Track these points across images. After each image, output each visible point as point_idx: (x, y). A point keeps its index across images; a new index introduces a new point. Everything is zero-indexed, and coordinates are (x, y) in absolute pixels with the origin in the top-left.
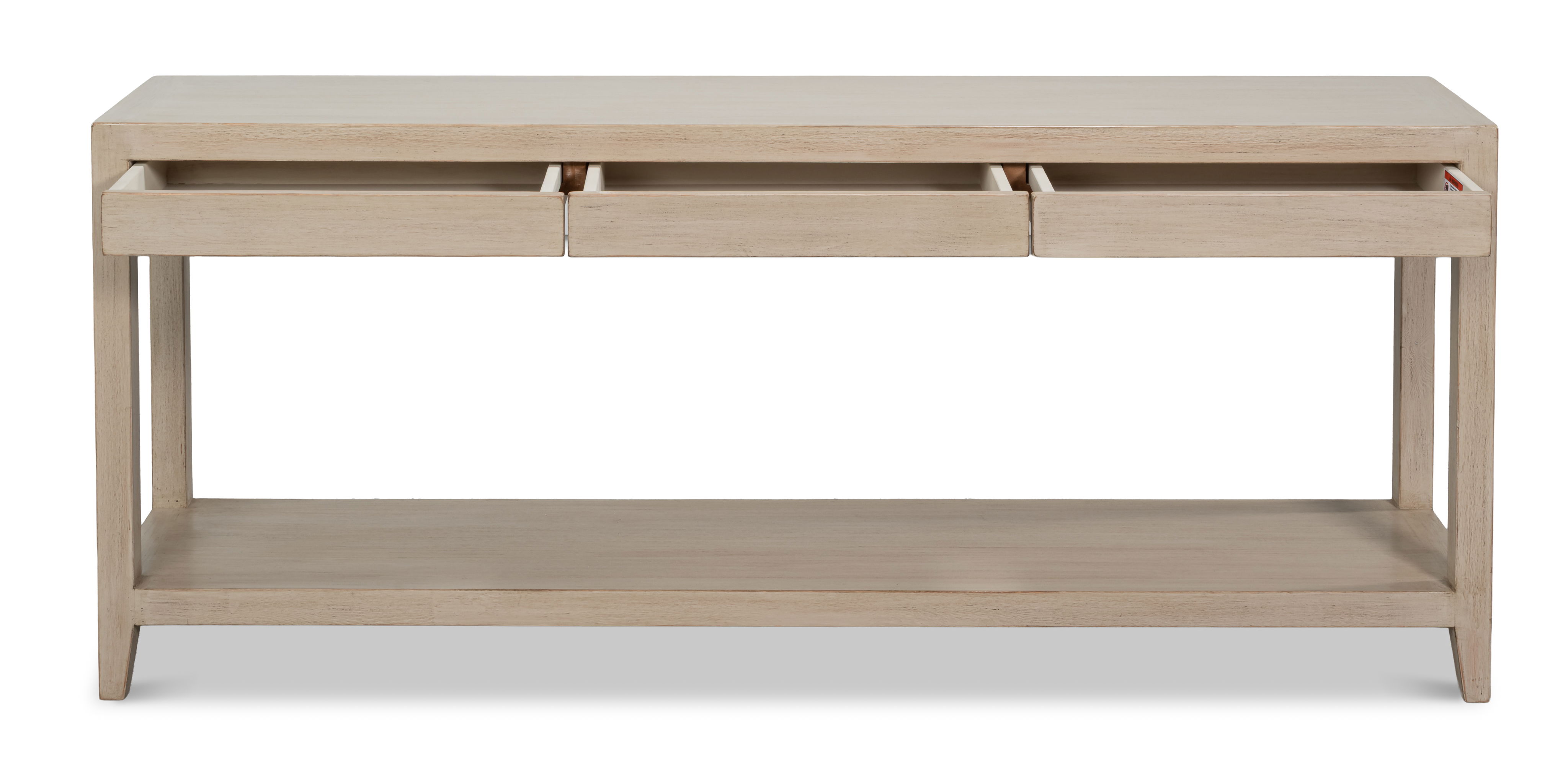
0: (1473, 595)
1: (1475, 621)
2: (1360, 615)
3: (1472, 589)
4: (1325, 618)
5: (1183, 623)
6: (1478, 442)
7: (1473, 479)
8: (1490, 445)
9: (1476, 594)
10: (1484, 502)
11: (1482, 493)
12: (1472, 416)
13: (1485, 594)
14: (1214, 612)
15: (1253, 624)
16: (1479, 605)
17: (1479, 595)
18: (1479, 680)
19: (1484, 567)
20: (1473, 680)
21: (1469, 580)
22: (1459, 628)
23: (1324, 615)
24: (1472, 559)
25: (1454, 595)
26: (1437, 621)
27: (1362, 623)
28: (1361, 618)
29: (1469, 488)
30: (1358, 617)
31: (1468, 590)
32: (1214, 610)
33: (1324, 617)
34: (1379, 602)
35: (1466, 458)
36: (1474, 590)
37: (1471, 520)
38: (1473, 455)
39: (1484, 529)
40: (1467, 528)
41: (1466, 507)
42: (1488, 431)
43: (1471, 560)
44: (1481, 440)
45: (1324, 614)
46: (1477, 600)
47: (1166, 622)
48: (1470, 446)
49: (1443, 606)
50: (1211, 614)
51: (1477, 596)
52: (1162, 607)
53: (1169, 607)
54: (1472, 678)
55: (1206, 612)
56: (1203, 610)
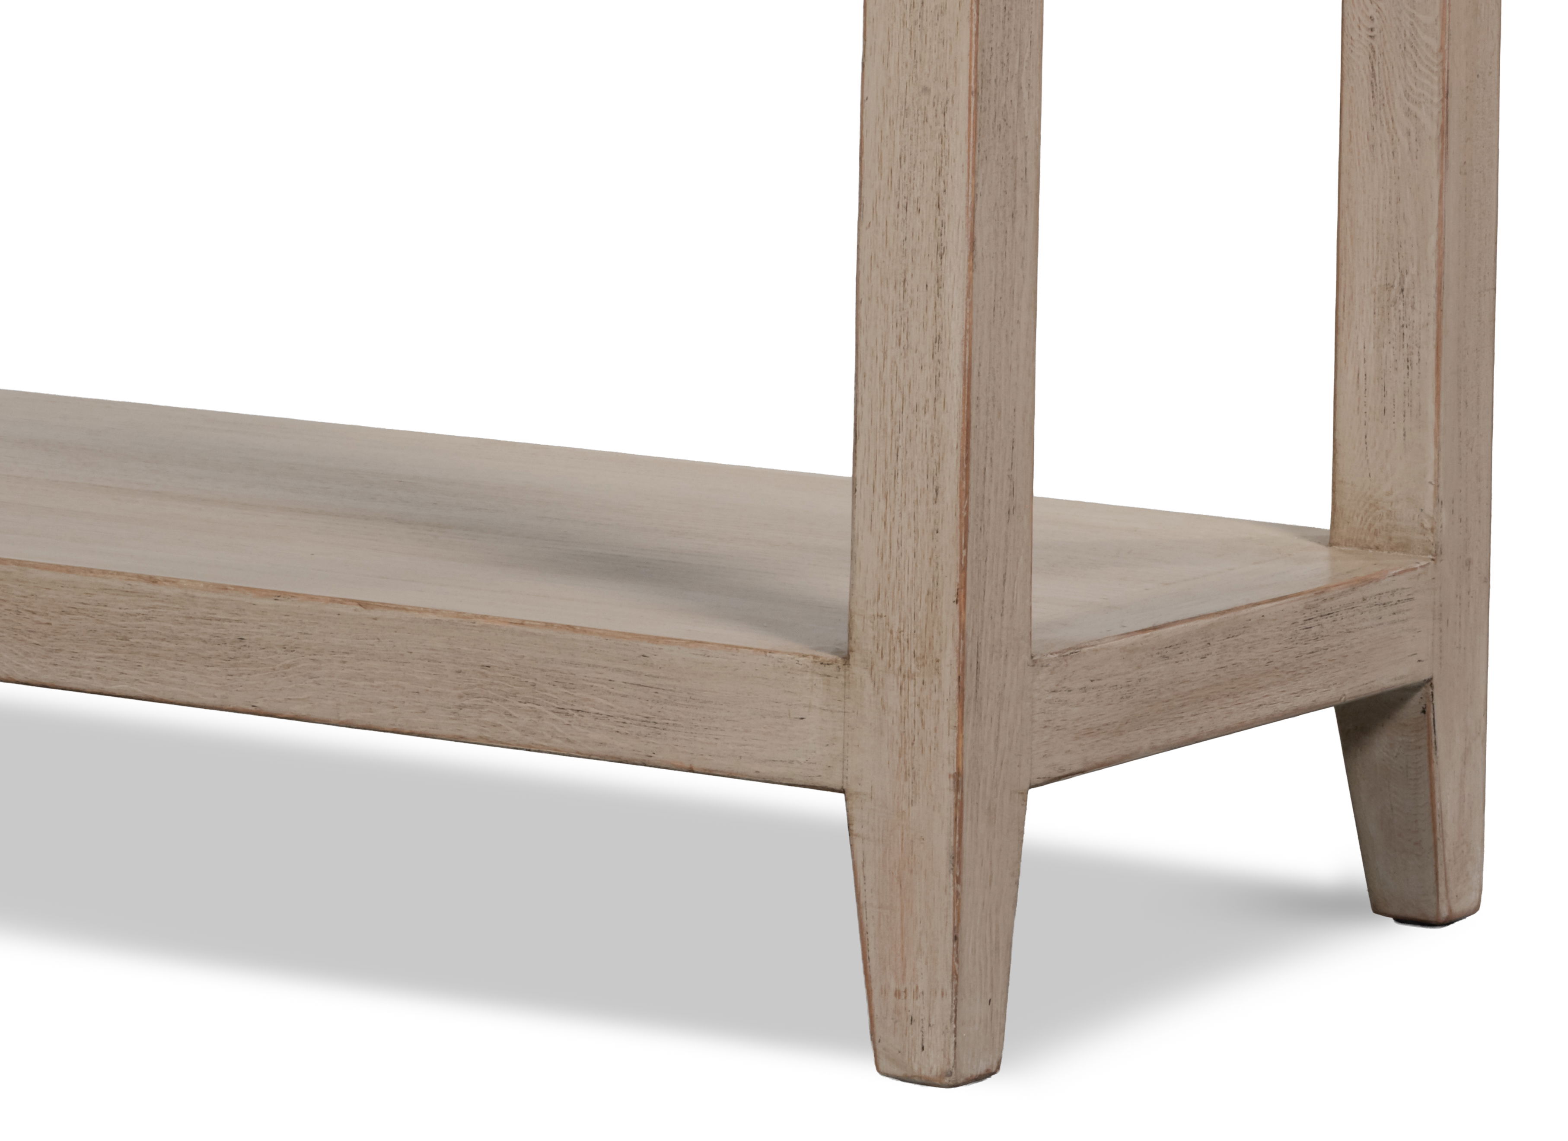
0: (900, 679)
1: (907, 774)
2: (560, 711)
3: (898, 656)
4: (461, 707)
5: (73, 674)
6: (921, 119)
7: (905, 252)
8: (957, 133)
9: (910, 676)
10: (938, 340)
11: (931, 305)
12: (905, 23)
13: (936, 682)
14: (154, 647)
15: (260, 704)
16: (918, 718)
17: (919, 680)
18: (916, 997)
19: (936, 581)
20: (897, 994)
21: (887, 624)
22: (857, 793)
23: (460, 697)
24: (899, 544)
25: (842, 672)
26: (791, 762)
27: (568, 740)
28: (566, 720)
29: (891, 286)
30: (555, 716)
31: (886, 658)
32: (155, 643)
33: (459, 702)
34: (619, 670)
35: (886, 173)
36: (902, 661)
37: (898, 404)
38: (906, 166)
39: (936, 441)
40: (885, 431)
41: (881, 355)
42: (951, 83)
43: (895, 545)
44: (931, 114)
45: (459, 692)
46: (912, 700)
47: (26, 667)
48: (898, 133)
49: (810, 706)
50: (148, 655)
51: (912, 682)
52: (18, 613)
53: (37, 618)
54: (893, 986)
55: (131, 645)
56: (126, 639)
